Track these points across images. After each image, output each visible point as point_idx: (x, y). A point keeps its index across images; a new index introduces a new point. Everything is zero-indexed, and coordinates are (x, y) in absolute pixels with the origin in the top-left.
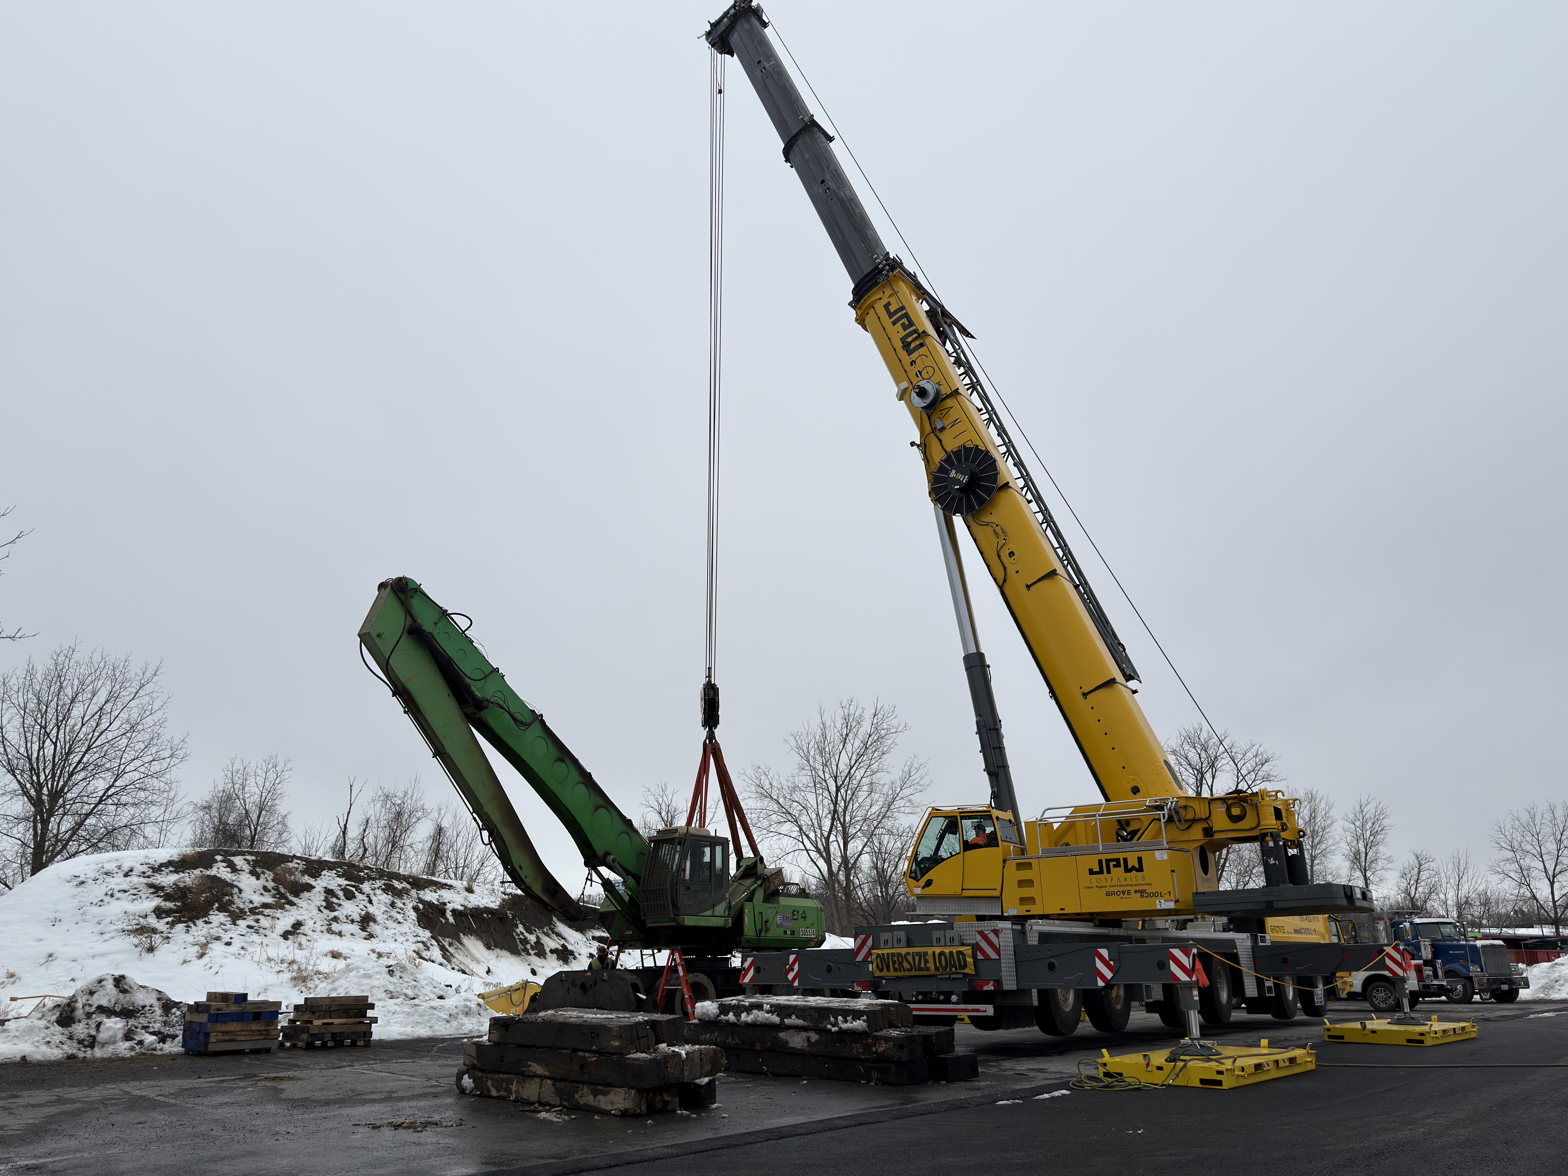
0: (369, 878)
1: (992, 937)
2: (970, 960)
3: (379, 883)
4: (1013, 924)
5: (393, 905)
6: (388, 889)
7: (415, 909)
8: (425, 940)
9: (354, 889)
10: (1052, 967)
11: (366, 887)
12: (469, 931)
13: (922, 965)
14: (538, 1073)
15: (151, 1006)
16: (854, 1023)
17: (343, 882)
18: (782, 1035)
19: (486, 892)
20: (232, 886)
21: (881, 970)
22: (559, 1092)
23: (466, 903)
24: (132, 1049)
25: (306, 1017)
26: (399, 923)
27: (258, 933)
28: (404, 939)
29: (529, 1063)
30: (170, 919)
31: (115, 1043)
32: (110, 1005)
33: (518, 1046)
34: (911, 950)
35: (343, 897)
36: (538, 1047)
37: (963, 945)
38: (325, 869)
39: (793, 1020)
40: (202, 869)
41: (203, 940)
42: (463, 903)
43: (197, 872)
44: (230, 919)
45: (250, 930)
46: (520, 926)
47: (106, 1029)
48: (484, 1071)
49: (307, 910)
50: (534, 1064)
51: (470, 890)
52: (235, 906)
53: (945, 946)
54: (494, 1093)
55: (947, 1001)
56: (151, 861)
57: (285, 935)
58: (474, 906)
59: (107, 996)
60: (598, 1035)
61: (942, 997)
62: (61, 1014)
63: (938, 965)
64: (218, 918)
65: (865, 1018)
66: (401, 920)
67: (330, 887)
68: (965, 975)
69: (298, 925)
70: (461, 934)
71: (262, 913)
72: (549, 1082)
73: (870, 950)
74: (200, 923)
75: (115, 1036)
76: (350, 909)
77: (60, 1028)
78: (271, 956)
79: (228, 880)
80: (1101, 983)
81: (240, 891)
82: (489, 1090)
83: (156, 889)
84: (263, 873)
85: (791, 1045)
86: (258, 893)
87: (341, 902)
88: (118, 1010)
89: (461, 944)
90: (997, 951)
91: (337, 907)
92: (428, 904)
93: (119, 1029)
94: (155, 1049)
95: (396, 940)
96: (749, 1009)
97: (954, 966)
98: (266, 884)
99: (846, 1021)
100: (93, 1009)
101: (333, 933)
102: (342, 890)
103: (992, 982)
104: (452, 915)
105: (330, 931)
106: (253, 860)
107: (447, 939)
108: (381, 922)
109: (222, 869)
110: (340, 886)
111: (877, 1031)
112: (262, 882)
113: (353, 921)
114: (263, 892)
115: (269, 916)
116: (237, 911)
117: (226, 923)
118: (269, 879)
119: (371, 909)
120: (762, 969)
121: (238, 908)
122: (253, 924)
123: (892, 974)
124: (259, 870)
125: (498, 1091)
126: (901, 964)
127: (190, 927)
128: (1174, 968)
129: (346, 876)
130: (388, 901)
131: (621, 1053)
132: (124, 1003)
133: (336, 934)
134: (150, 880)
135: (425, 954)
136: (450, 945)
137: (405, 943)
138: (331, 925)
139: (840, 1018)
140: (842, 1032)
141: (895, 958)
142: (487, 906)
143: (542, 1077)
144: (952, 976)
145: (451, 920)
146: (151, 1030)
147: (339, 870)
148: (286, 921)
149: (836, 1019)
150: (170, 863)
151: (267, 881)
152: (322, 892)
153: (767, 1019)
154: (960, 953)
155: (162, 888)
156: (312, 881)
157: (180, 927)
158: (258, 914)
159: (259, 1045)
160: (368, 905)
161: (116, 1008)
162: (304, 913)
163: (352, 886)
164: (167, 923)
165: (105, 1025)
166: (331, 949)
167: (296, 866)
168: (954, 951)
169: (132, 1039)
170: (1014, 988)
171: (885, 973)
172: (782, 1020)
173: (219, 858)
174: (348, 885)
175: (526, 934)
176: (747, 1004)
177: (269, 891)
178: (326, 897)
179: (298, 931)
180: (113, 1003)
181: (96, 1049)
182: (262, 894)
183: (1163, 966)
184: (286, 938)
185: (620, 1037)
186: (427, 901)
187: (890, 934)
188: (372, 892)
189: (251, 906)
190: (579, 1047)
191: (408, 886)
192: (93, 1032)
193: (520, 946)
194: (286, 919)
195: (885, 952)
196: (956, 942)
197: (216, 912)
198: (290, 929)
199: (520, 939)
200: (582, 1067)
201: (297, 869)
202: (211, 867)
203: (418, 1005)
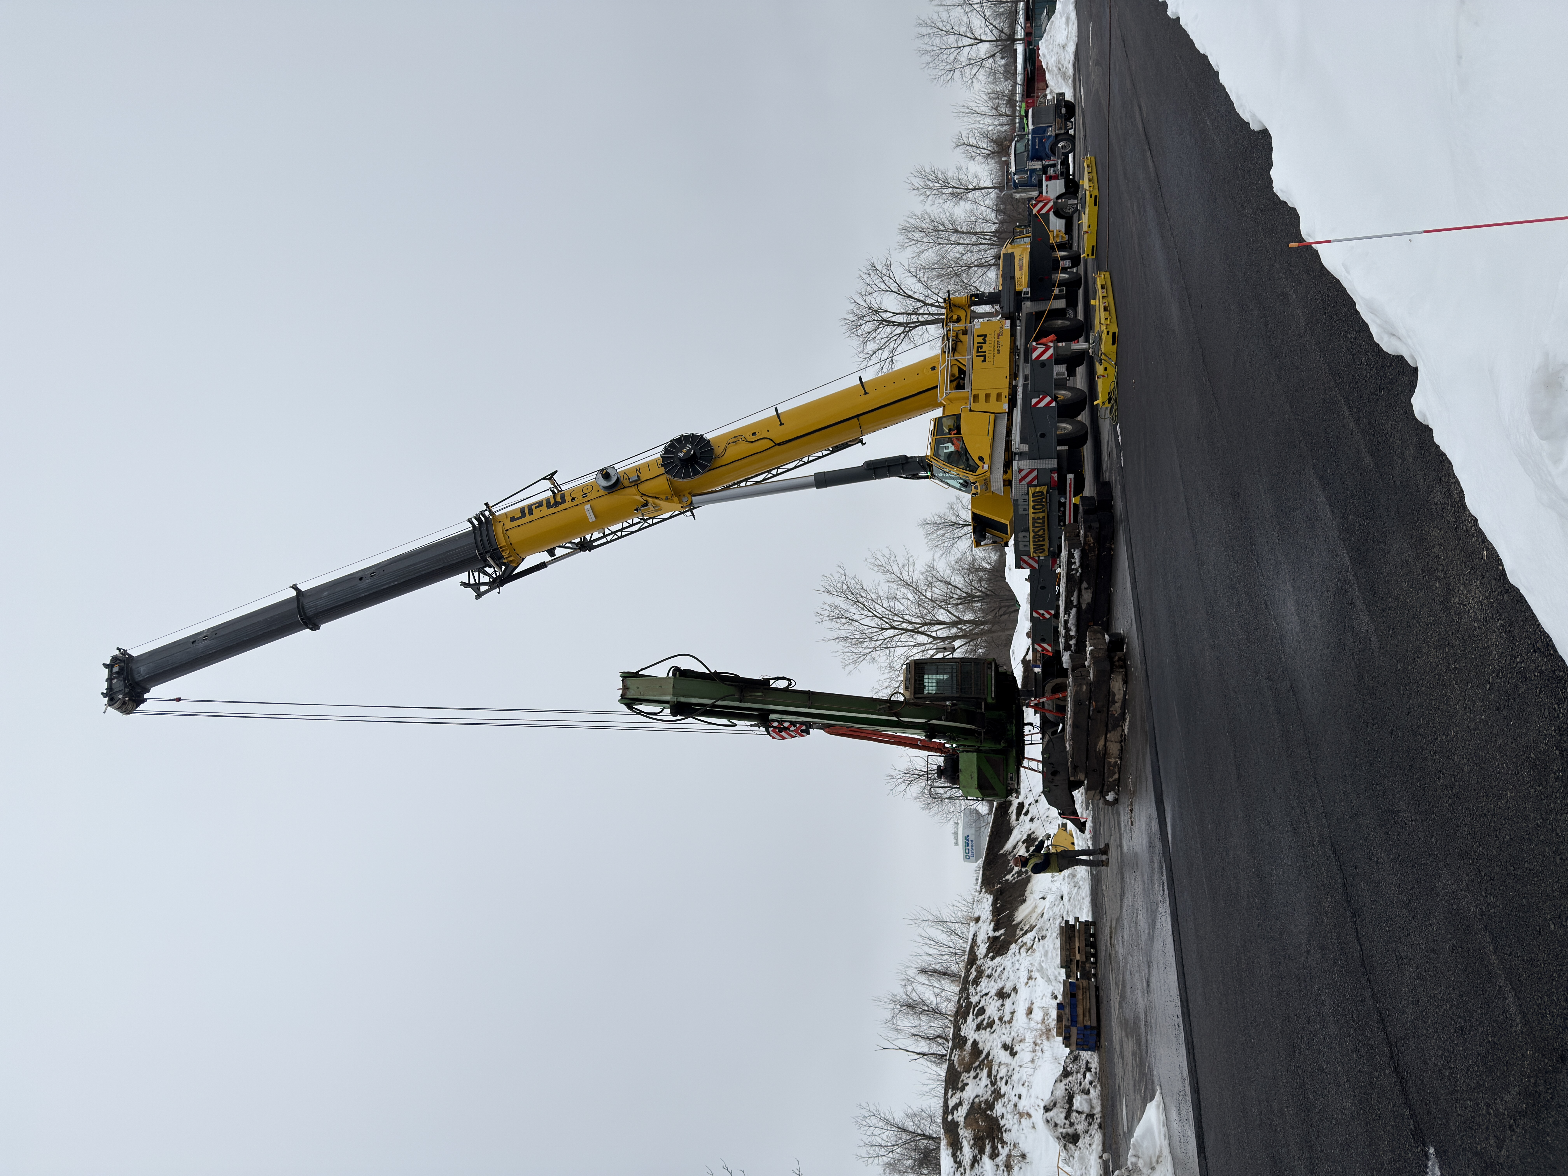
0: (968, 998)
1: (1023, 473)
2: (1038, 489)
3: (972, 990)
4: (1015, 460)
5: (989, 976)
6: (976, 982)
7: (992, 959)
8: (1018, 948)
9: (977, 1009)
10: (1043, 435)
11: (974, 999)
12: (1011, 917)
13: (1041, 521)
14: (1103, 744)
15: (1066, 1085)
16: (1076, 557)
17: (971, 1017)
18: (1084, 607)
19: (979, 906)
20: (973, 1102)
21: (1044, 550)
22: (1114, 728)
23: (989, 921)
24: (1095, 1087)
25: (1074, 967)
26: (1004, 969)
27: (1011, 1076)
28: (1017, 963)
29: (1098, 750)
30: (1000, 1146)
31: (1091, 1100)
32: (1065, 1111)
33: (1087, 759)
34: (1031, 529)
35: (983, 1016)
36: (1088, 744)
37: (1028, 493)
38: (960, 1034)
39: (1074, 599)
40: (959, 1129)
41: (1017, 1116)
42: (988, 923)
43: (961, 1132)
44: (1000, 1100)
45: (1009, 1083)
46: (1007, 877)
47: (1081, 1105)
48: (1103, 785)
49: (993, 1042)
50: (1098, 746)
51: (977, 920)
52: (990, 1098)
53: (1028, 505)
54: (1116, 776)
55: (1065, 503)
56: (952, 1170)
57: (1013, 1054)
58: (991, 915)
59: (1058, 1115)
60: (1080, 700)
61: (1062, 509)
62: (1071, 1143)
63: (1041, 510)
64: (999, 1109)
65: (1073, 550)
66: (1002, 967)
67: (975, 1027)
68: (1047, 493)
69: (1005, 1047)
70: (1013, 923)
71: (996, 1076)
72: (1108, 736)
73: (1030, 558)
74: (1002, 1123)
75: (1086, 1100)
76: (993, 1009)
77: (1080, 1140)
78: (1029, 1059)
79: (968, 1107)
80: (1054, 404)
81: (977, 1096)
82: (1115, 780)
83: (975, 1161)
84: (963, 1081)
85: (1090, 601)
86: (979, 1082)
87: (987, 1016)
88: (1068, 1106)
89: (1021, 922)
90: (1032, 470)
91: (991, 1019)
92: (989, 950)
93: (1081, 1098)
94: (1096, 1073)
95: (1018, 969)
96: (1067, 630)
97: (1042, 499)
98: (972, 1077)
99: (1075, 563)
100: (1067, 1122)
101: (1012, 1019)
102: (977, 1018)
103: (1052, 475)
104: (998, 931)
105: (1010, 1021)
106: (952, 1091)
107: (1017, 933)
108: (1003, 983)
109: (959, 1114)
110: (973, 1020)
111: (1081, 543)
112: (970, 1081)
113: (1002, 1005)
114: (978, 1079)
115: (998, 1070)
116: (993, 1096)
117: (1003, 1102)
118: (967, 1076)
119: (993, 992)
120: (1043, 637)
121: (991, 1096)
122: (1004, 1081)
123: (1046, 542)
124: (960, 1085)
125: (1115, 773)
126: (1040, 536)
127: (1006, 1129)
128: (1044, 357)
129: (965, 1016)
130: (986, 981)
131: (1090, 684)
132: (1062, 1103)
133: (1013, 1016)
134: (968, 1168)
135: (1029, 945)
136: (1022, 930)
137: (1020, 962)
138: (1005, 1022)
139: (1073, 567)
140: (1081, 566)
141: (1036, 540)
142: (990, 904)
143: (1106, 740)
144: (1048, 501)
145: (1002, 931)
146: (1082, 1080)
147: (960, 1022)
148: (1002, 1056)
149: (1073, 569)
150: (954, 1155)
151: (969, 1077)
152: (978, 1033)
153: (1073, 617)
154: (1033, 496)
155: (975, 1157)
156: (969, 1043)
157: (1006, 1137)
158: (996, 1079)
159: (1093, 993)
160: (990, 995)
161: (1067, 1107)
162: (995, 1043)
163: (974, 1010)
164: (1003, 1147)
165: (1078, 1108)
166: (1025, 1015)
167: (957, 1056)
168: (1032, 499)
169: (1089, 1090)
170: (1056, 461)
171: (1046, 548)
172: (1075, 607)
173: (950, 1118)
174: (973, 1013)
175: (1014, 872)
176: (1064, 631)
177: (978, 1074)
178: (982, 1029)
179: (1010, 1045)
180: (1063, 1110)
181: (1095, 1112)
182: (980, 1079)
183: (1043, 364)
184: (1016, 1053)
185: (1080, 685)
186: (987, 951)
187: (1020, 543)
188: (979, 994)
189: (989, 1086)
190: (1087, 714)
191: (975, 967)
192: (1084, 1116)
193: (1023, 876)
194: (1000, 1057)
195: (1032, 547)
196: (1026, 497)
197: (994, 1111)
198: (1009, 1052)
199: (1018, 877)
200: (1099, 712)
201: (959, 1055)
202: (958, 1122)
203: (1068, 911)
